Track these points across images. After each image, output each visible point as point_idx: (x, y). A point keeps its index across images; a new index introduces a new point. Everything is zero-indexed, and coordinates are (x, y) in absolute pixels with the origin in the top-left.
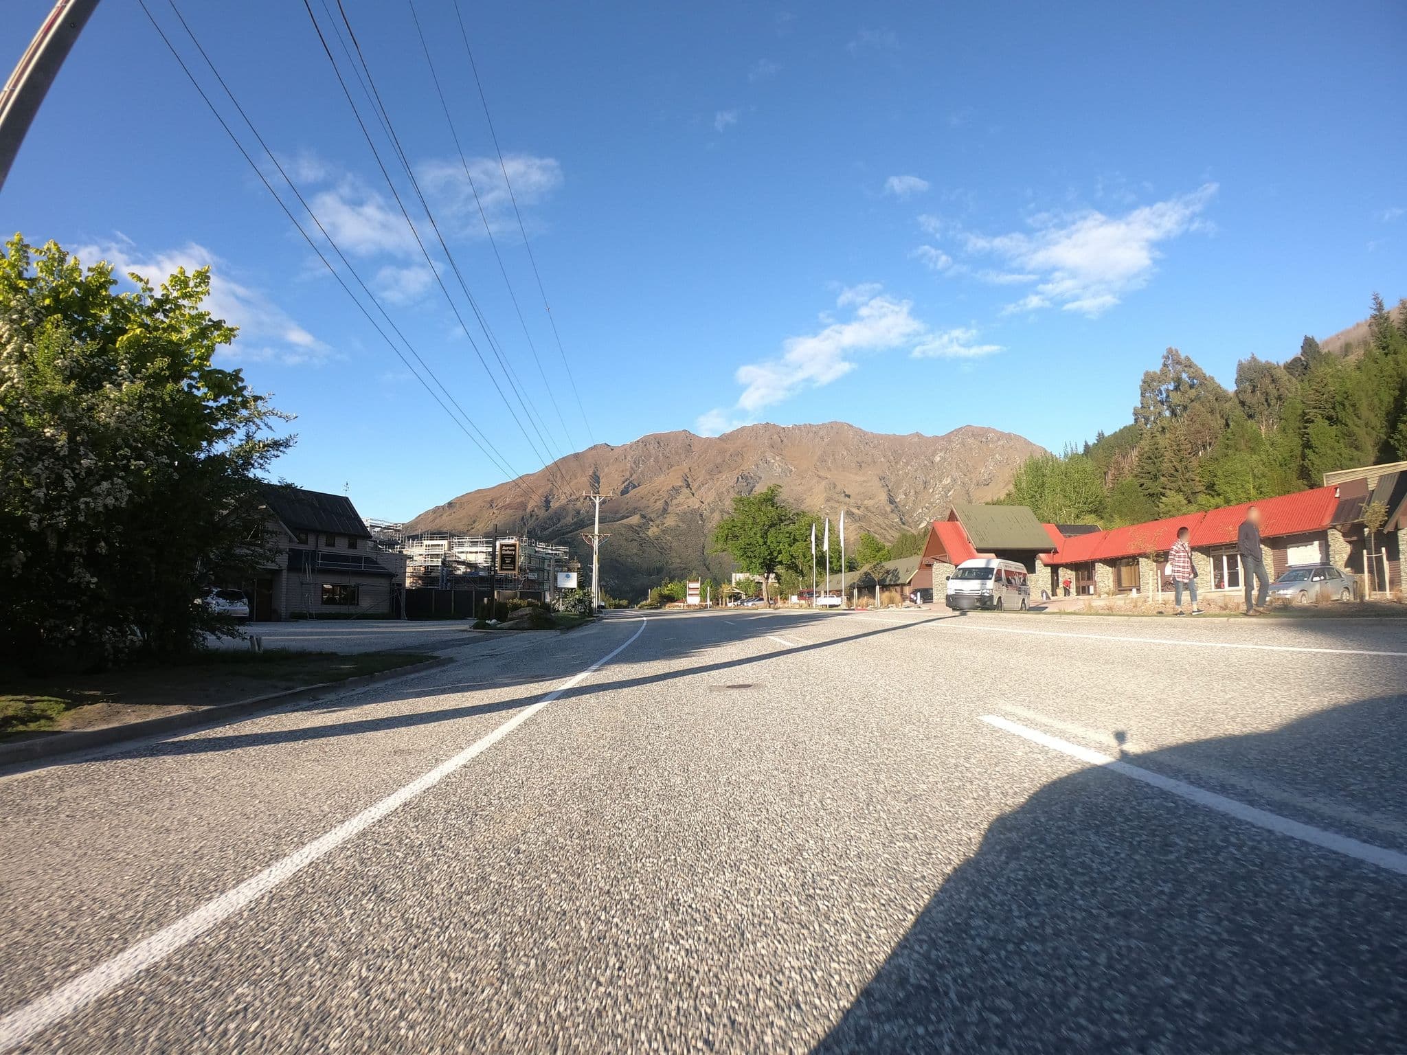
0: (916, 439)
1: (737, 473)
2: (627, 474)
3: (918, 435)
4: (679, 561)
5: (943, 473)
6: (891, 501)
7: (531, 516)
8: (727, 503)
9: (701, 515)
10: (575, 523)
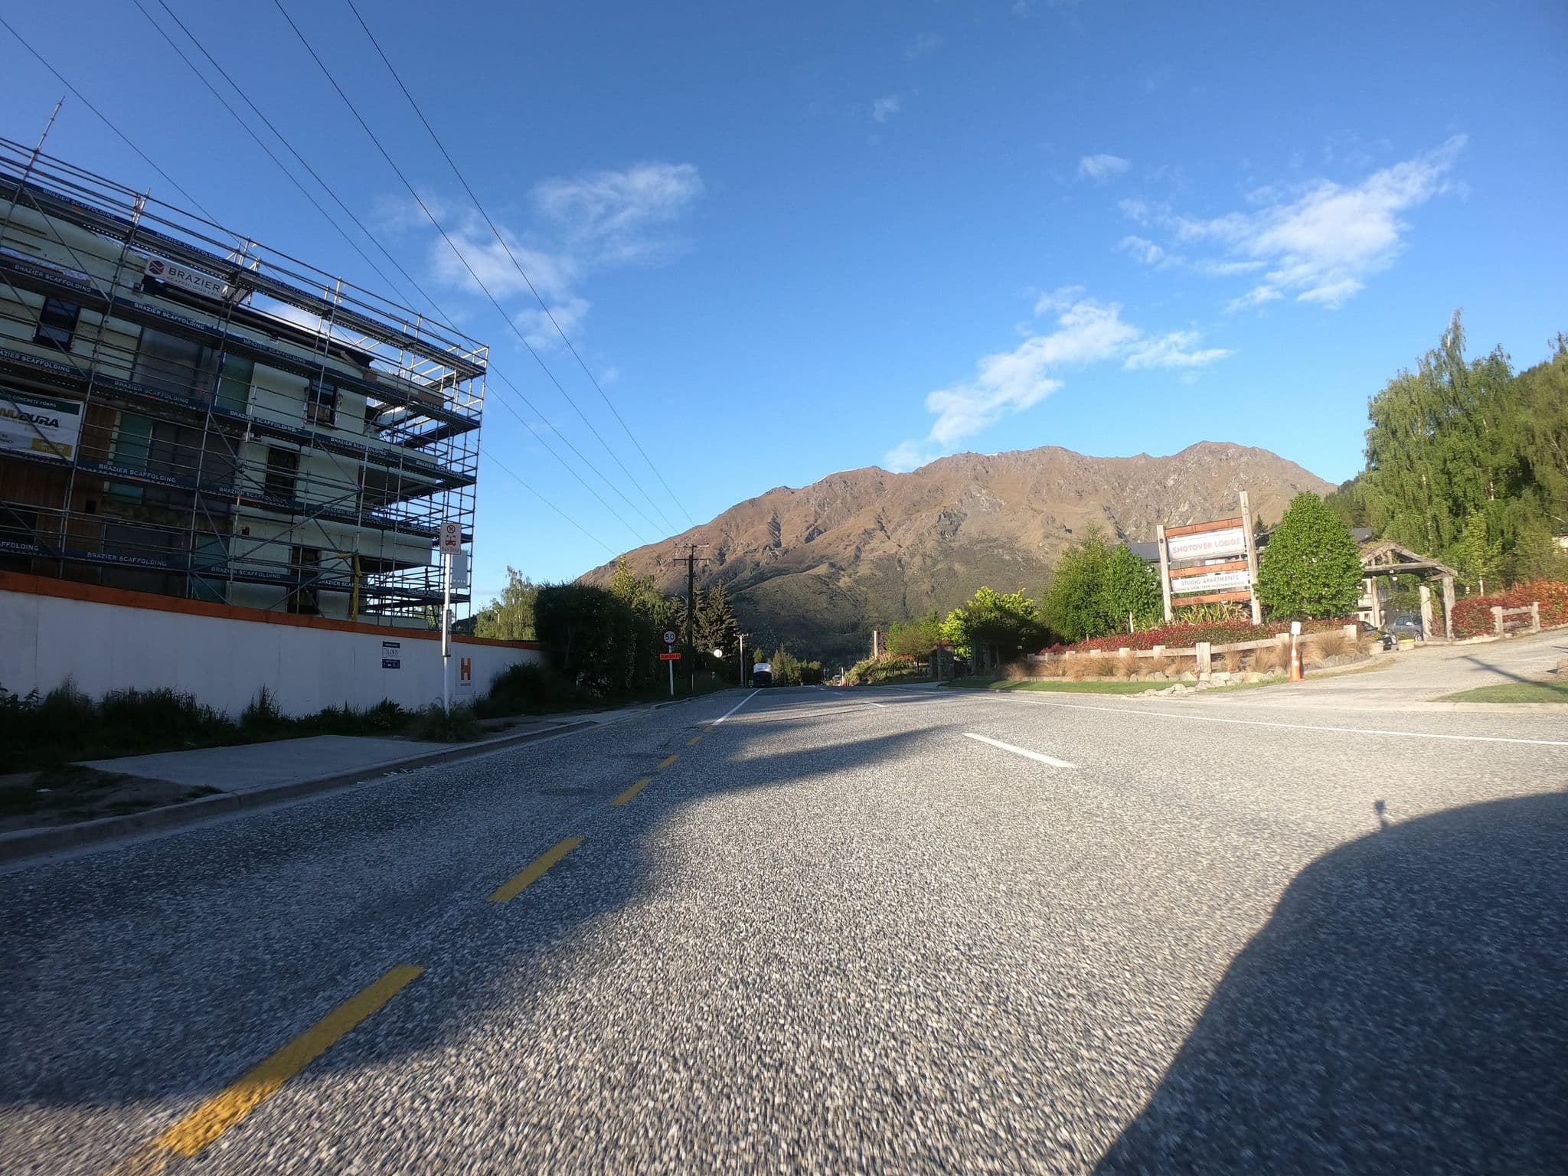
0: (1143, 461)
1: (936, 512)
2: (811, 520)
3: (1144, 456)
4: (877, 614)
5: (1179, 499)
6: (1120, 535)
7: (704, 571)
8: (929, 546)
9: (900, 561)
10: (754, 577)
